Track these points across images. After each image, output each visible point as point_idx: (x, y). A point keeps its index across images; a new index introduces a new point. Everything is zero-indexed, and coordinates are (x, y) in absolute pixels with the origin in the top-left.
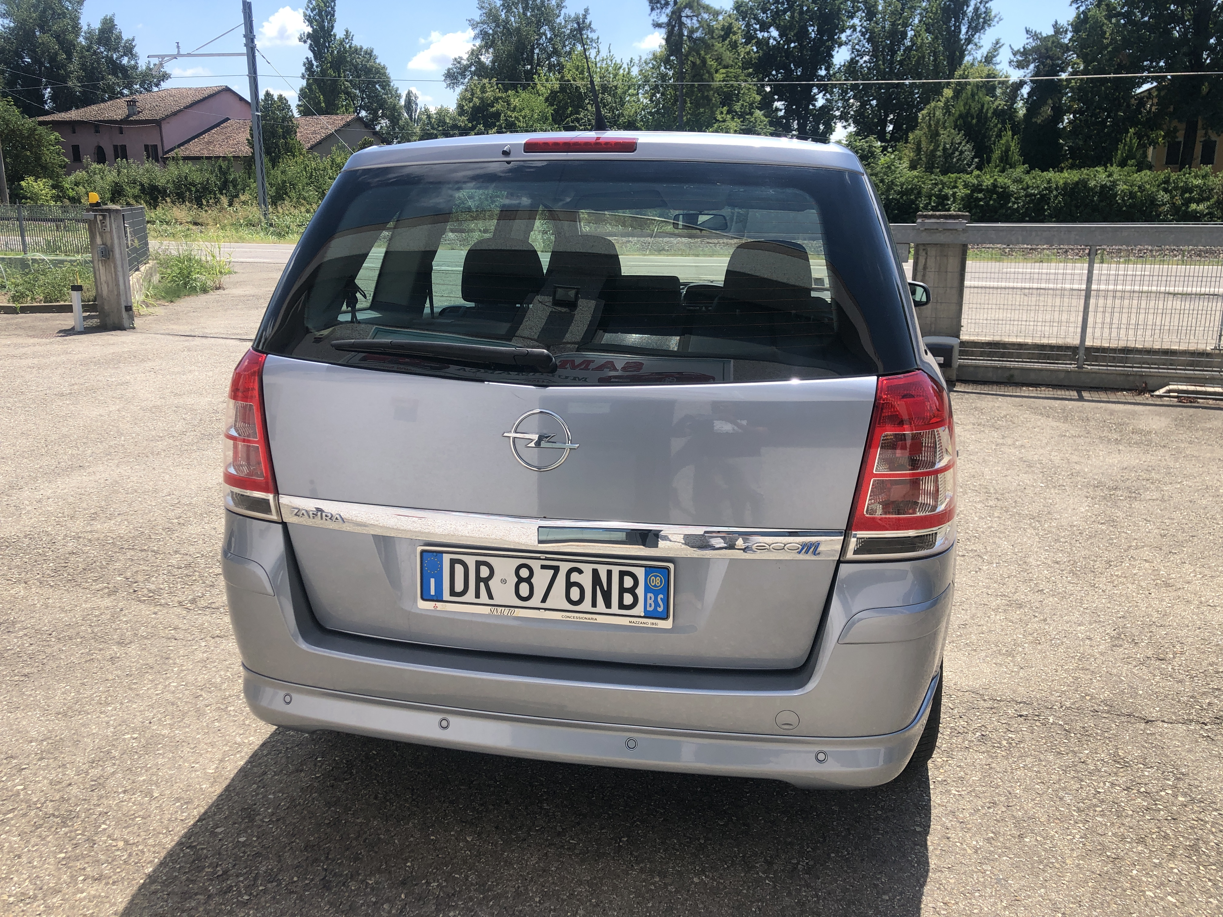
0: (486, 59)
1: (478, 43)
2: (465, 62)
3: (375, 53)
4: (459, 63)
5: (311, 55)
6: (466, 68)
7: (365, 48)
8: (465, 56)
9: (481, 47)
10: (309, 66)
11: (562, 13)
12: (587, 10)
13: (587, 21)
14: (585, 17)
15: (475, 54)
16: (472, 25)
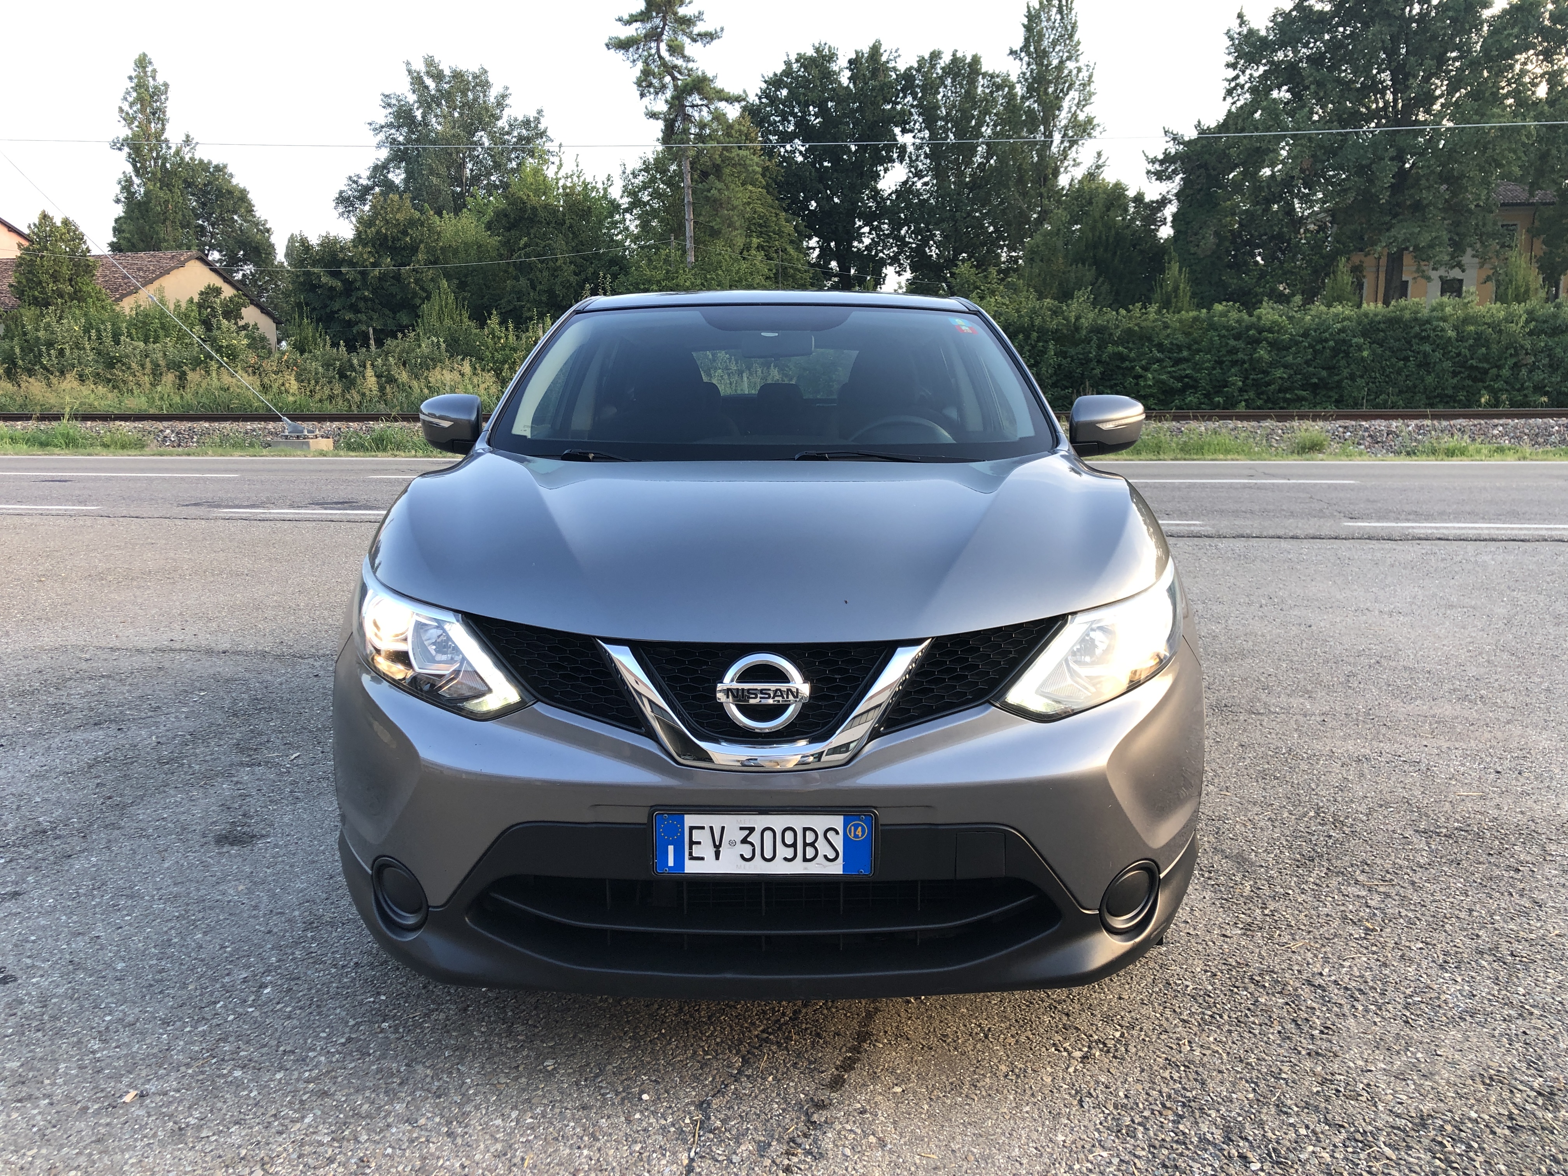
0: (397, 177)
1: (384, 153)
2: (364, 182)
3: (230, 170)
4: (355, 182)
5: (129, 169)
6: (367, 190)
7: (215, 163)
8: (365, 174)
9: (389, 160)
10: (127, 186)
11: (506, 113)
12: (540, 112)
13: (542, 127)
14: (537, 120)
15: (379, 170)
16: (375, 129)
